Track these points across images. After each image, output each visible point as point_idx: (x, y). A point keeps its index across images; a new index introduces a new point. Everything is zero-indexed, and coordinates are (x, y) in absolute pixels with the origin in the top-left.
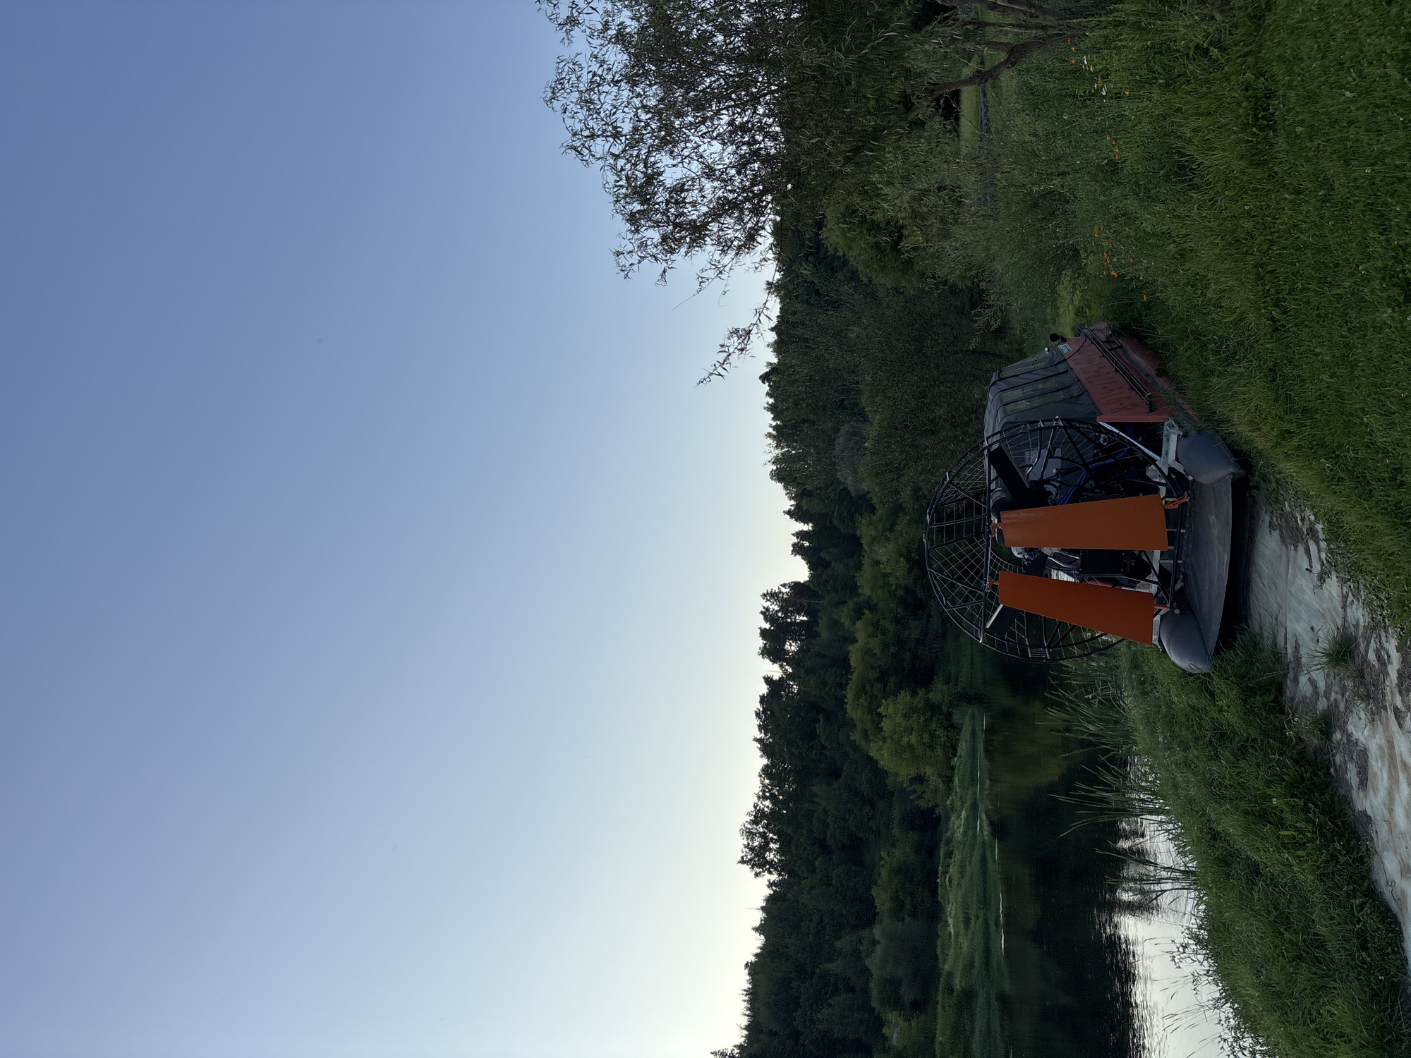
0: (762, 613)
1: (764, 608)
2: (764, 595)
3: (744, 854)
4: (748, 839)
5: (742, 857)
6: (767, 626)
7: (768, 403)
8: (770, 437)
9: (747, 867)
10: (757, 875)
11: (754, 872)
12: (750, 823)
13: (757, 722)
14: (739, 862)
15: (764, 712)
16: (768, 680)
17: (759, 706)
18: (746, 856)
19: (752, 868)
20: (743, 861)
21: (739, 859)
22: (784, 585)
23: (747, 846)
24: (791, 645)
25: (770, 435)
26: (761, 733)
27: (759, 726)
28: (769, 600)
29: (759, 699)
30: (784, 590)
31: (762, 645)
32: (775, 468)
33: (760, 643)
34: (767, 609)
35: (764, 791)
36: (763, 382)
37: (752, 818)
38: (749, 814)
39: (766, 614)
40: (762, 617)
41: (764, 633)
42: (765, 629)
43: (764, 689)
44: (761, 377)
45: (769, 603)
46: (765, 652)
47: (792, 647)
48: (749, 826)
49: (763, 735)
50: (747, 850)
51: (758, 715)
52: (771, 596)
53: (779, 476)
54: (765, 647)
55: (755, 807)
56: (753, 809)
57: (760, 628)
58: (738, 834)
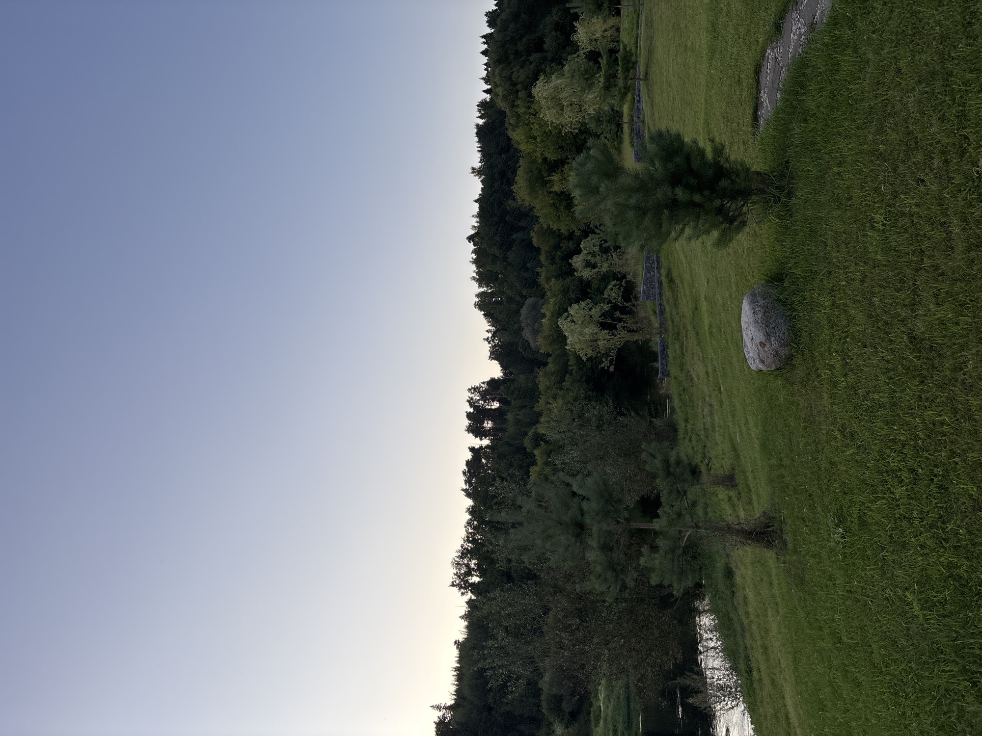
0: (468, 401)
1: (469, 397)
2: (469, 390)
3: (454, 580)
4: (456, 568)
5: (453, 582)
6: (472, 410)
7: (472, 258)
8: (474, 279)
9: (456, 589)
10: (463, 594)
11: (460, 592)
12: (458, 558)
13: (463, 478)
14: (451, 585)
15: (469, 471)
16: (472, 449)
17: (465, 468)
18: (455, 581)
19: (460, 589)
20: (453, 585)
21: (451, 583)
22: (483, 383)
23: (456, 574)
24: (488, 423)
25: (474, 278)
26: (466, 485)
27: (465, 481)
28: (473, 393)
29: (465, 463)
30: (483, 385)
31: (467, 424)
32: (477, 300)
33: (467, 422)
34: (472, 399)
35: (468, 537)
36: (469, 242)
37: (460, 554)
38: (458, 552)
39: (471, 402)
40: (468, 404)
41: (469, 416)
42: (470, 413)
43: (469, 456)
44: (467, 238)
45: (473, 395)
46: (470, 429)
47: (488, 425)
48: (458, 560)
49: (468, 487)
50: (456, 577)
51: (464, 473)
52: (475, 389)
53: (480, 306)
54: (470, 425)
55: (462, 547)
56: (460, 548)
57: (467, 412)
58: (450, 566)
